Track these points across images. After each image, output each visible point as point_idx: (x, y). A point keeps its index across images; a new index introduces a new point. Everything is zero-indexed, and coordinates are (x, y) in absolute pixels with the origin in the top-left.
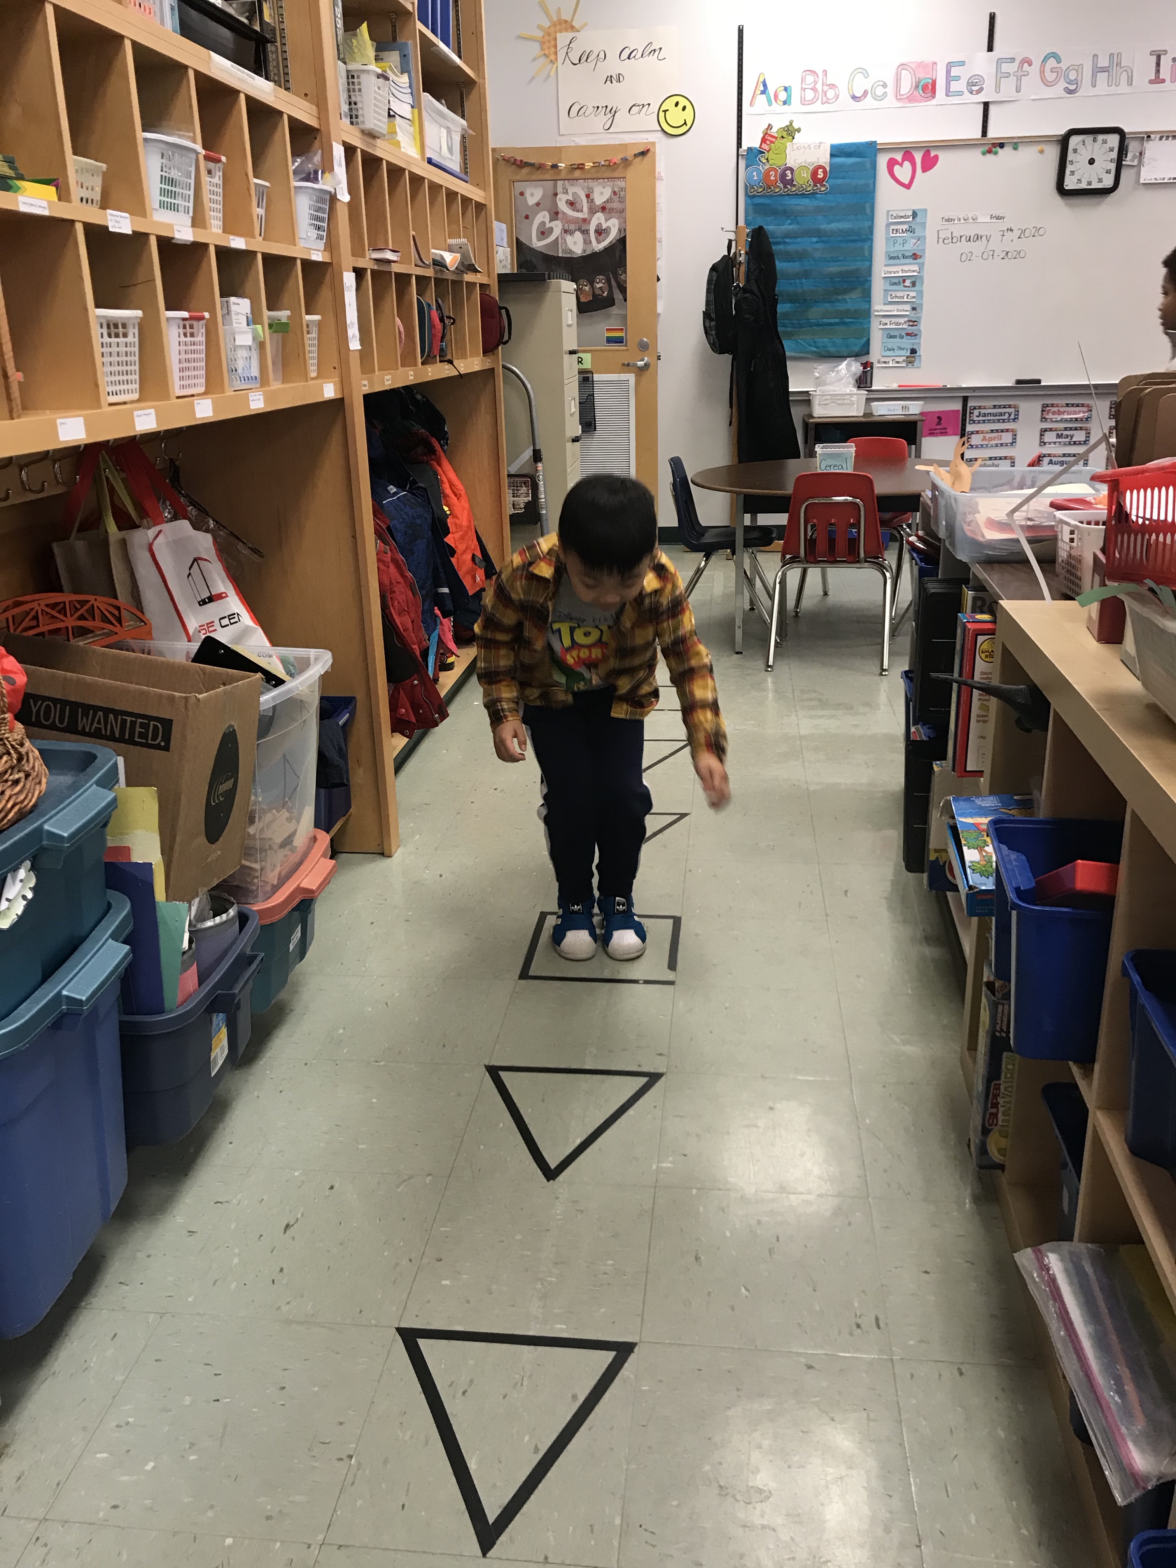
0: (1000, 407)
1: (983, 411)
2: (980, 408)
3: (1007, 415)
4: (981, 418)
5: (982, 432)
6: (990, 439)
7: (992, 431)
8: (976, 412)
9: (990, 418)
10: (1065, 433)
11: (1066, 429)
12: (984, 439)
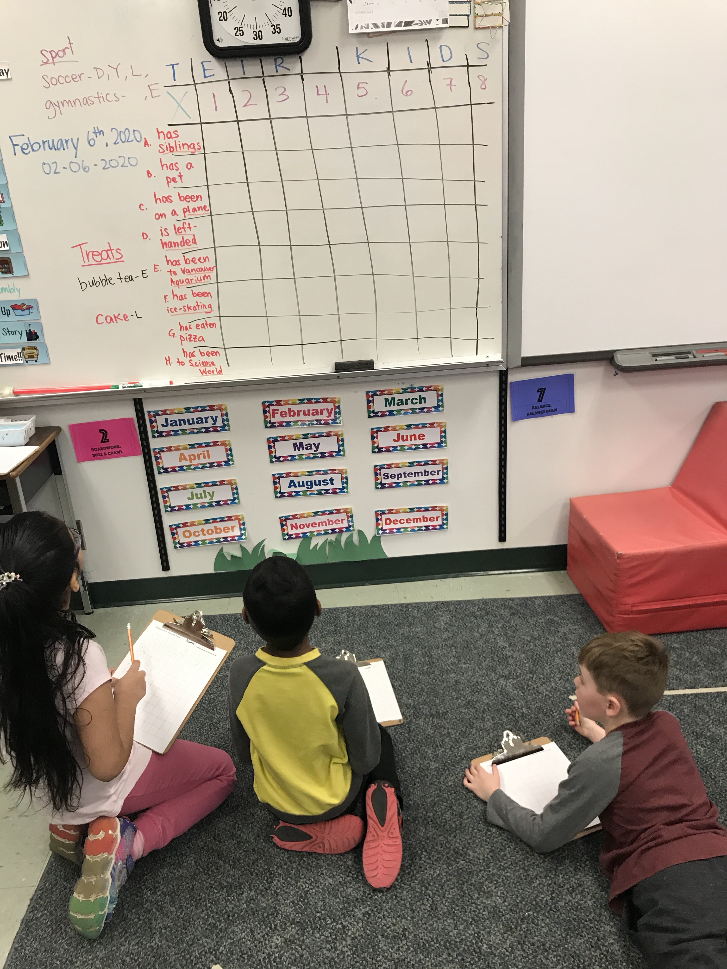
0: (196, 409)
1: (170, 418)
2: (164, 412)
3: (210, 421)
4: (169, 428)
5: (177, 449)
6: (192, 458)
7: (192, 446)
8: (161, 420)
9: (183, 427)
10: (306, 442)
11: (305, 436)
12: (182, 457)
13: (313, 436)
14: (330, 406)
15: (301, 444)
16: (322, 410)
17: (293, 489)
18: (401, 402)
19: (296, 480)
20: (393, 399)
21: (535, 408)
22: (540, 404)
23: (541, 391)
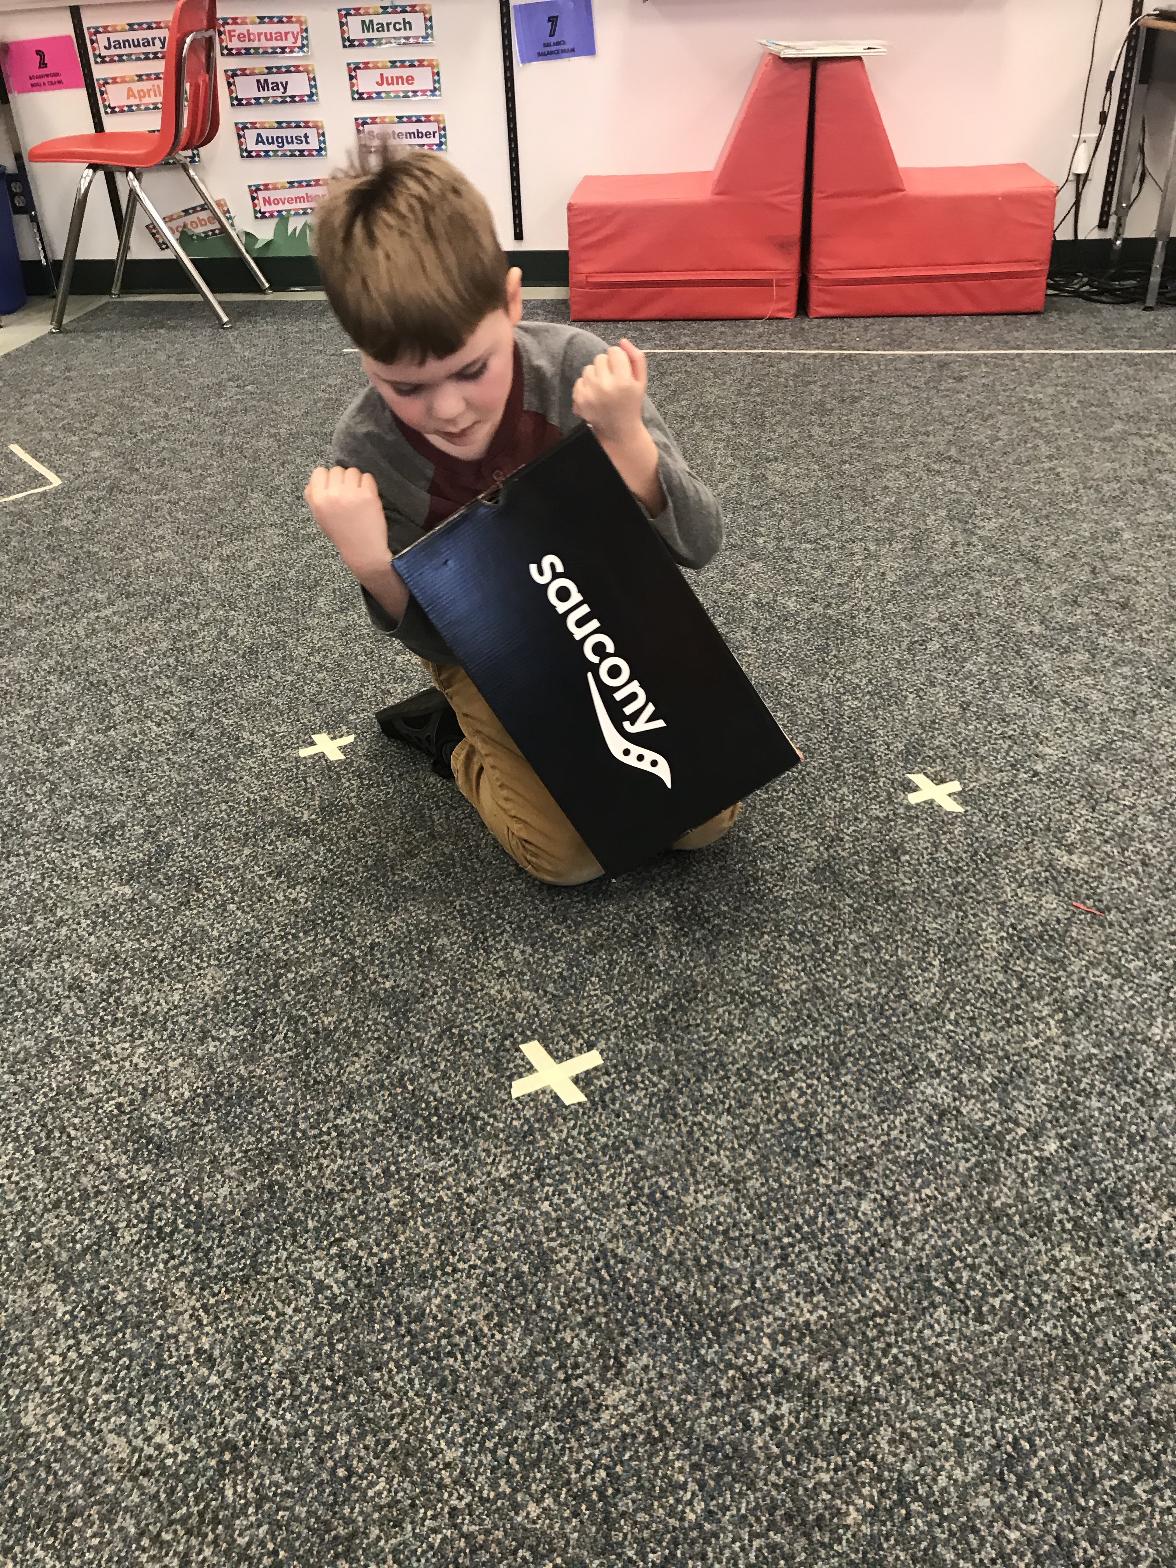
0: (140, 26)
1: (112, 37)
2: (105, 29)
3: (158, 43)
4: (113, 51)
5: (124, 81)
6: (142, 94)
7: (140, 77)
8: (102, 40)
9: (128, 51)
10: (271, 78)
11: (269, 70)
12: (130, 94)
13: (279, 70)
14: (295, 28)
15: (266, 81)
16: (286, 34)
17: (261, 147)
18: (382, 28)
19: (264, 134)
20: (371, 22)
21: (546, 45)
22: (553, 40)
23: (553, 20)
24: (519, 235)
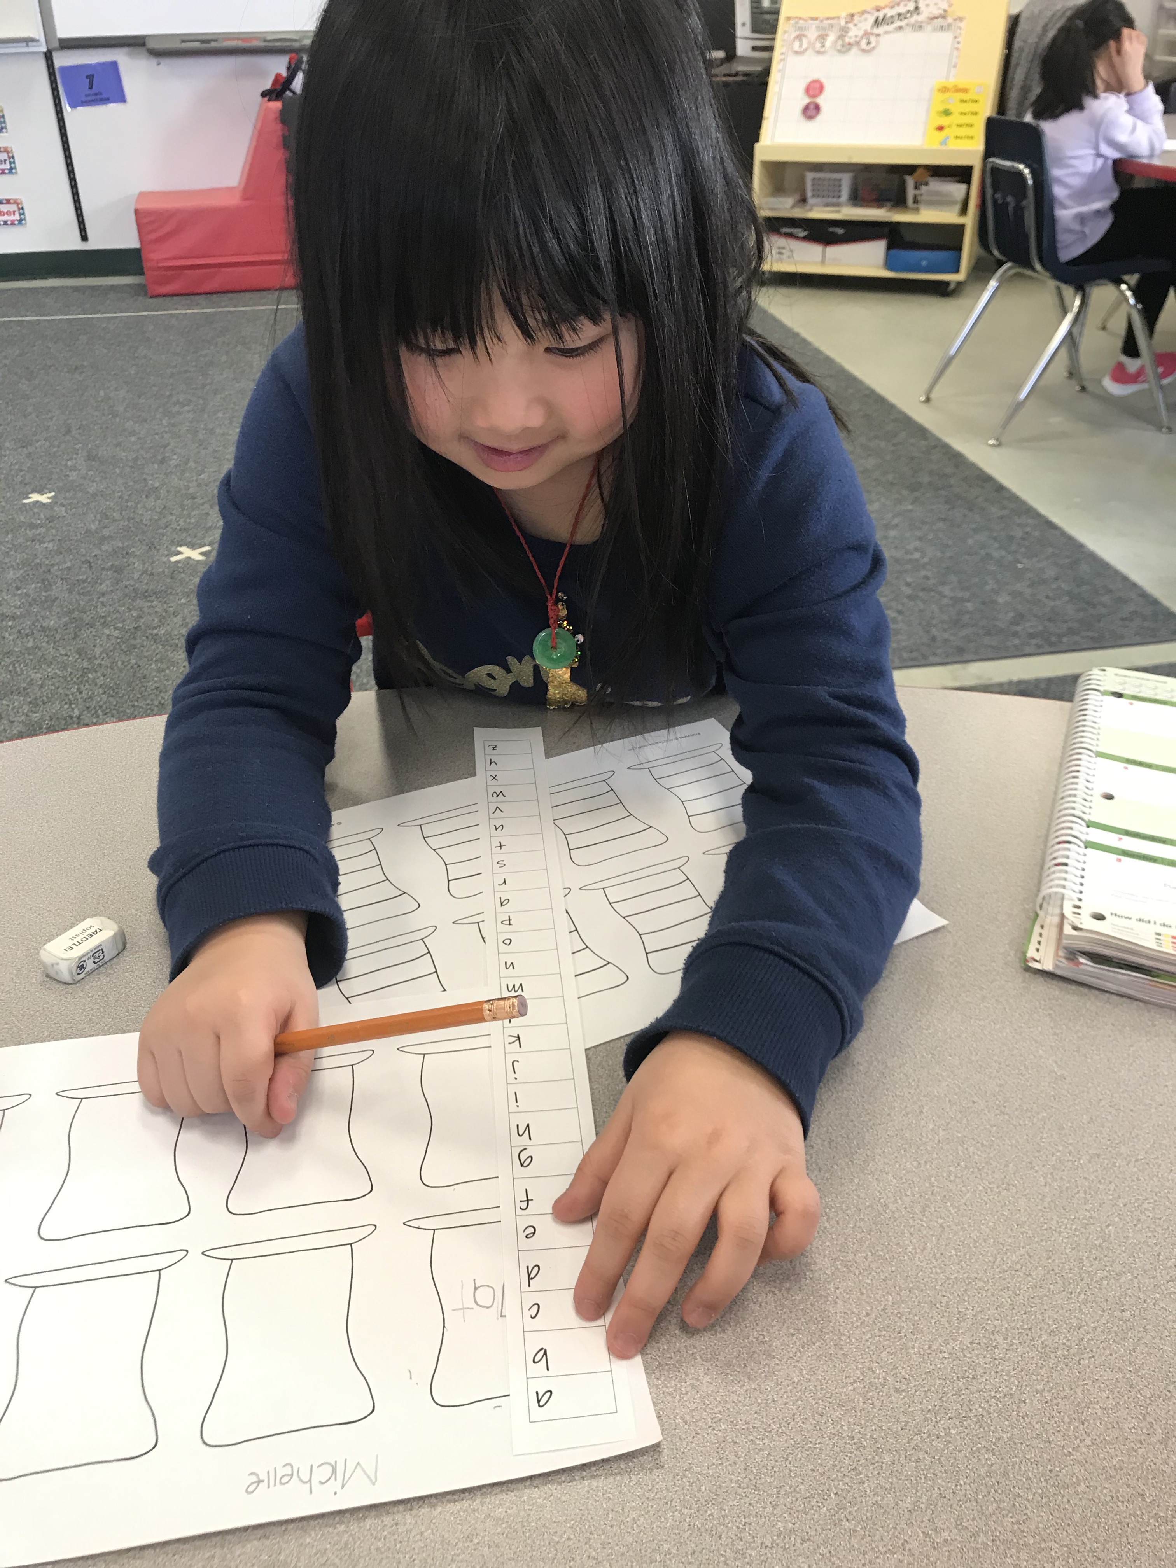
21: (86, 96)
22: (90, 92)
23: (91, 78)
24: (84, 238)
